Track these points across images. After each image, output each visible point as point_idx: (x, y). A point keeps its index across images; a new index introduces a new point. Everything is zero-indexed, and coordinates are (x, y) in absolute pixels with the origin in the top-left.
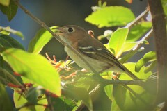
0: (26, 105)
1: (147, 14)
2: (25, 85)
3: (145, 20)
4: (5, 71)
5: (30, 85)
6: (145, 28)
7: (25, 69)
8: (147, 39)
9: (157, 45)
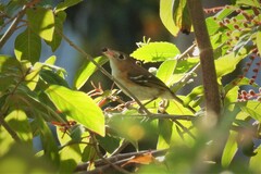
0: (70, 144)
1: (193, 49)
2: (68, 123)
3: (192, 56)
4: (49, 108)
5: (74, 123)
6: (191, 64)
7: (69, 107)
8: (195, 71)
9: (205, 80)
